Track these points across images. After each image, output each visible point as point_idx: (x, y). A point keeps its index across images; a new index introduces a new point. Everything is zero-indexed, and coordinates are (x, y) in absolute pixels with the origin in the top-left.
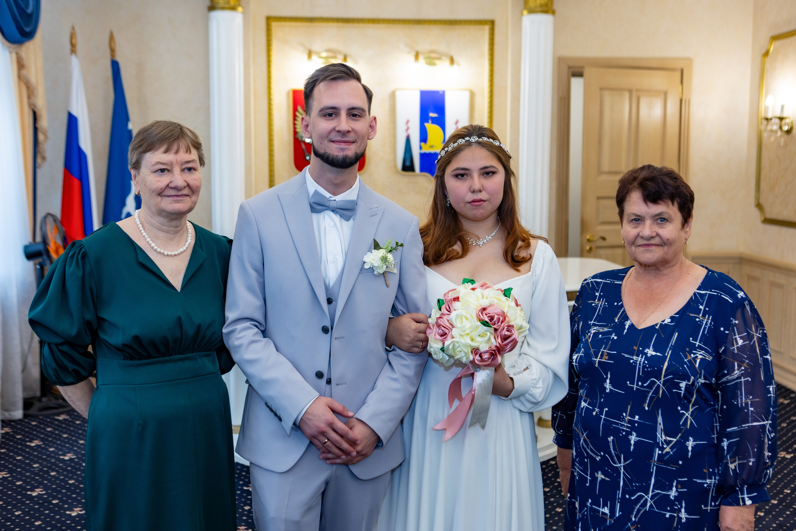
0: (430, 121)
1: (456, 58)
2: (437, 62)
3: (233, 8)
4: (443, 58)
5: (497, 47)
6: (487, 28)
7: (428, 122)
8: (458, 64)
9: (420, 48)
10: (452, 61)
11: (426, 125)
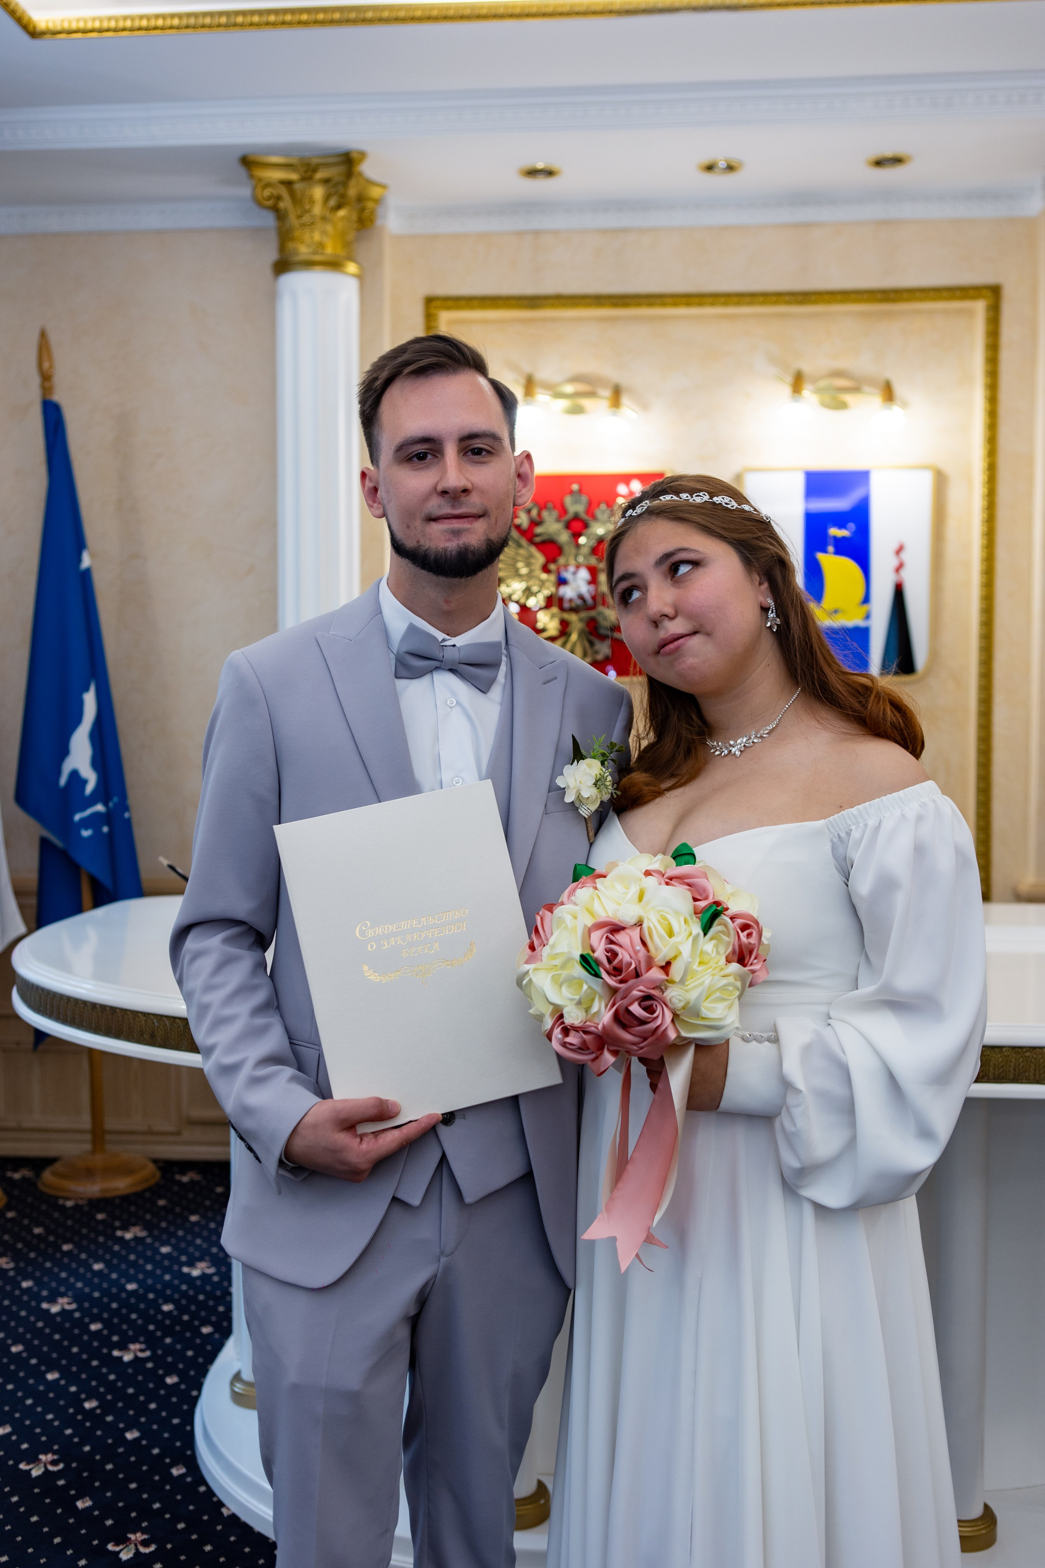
0: (831, 549)
1: (899, 389)
2: (848, 398)
3: (334, 265)
4: (866, 388)
5: (1006, 355)
6: (980, 307)
7: (825, 551)
8: (905, 405)
9: (806, 367)
10: (888, 393)
11: (820, 556)
